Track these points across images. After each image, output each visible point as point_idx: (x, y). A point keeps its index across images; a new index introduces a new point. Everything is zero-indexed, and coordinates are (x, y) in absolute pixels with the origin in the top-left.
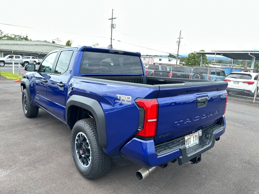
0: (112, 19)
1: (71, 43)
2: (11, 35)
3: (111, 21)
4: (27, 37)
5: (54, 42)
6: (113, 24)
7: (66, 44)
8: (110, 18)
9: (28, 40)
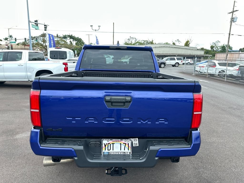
0: (233, 12)
1: (190, 43)
2: (141, 41)
3: (232, 15)
4: (152, 41)
5: (174, 44)
6: (233, 17)
7: (185, 45)
8: (231, 12)
9: (153, 44)
